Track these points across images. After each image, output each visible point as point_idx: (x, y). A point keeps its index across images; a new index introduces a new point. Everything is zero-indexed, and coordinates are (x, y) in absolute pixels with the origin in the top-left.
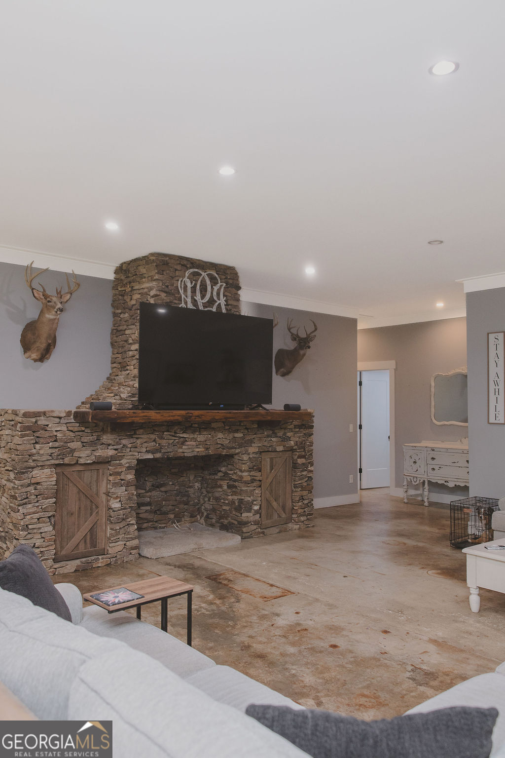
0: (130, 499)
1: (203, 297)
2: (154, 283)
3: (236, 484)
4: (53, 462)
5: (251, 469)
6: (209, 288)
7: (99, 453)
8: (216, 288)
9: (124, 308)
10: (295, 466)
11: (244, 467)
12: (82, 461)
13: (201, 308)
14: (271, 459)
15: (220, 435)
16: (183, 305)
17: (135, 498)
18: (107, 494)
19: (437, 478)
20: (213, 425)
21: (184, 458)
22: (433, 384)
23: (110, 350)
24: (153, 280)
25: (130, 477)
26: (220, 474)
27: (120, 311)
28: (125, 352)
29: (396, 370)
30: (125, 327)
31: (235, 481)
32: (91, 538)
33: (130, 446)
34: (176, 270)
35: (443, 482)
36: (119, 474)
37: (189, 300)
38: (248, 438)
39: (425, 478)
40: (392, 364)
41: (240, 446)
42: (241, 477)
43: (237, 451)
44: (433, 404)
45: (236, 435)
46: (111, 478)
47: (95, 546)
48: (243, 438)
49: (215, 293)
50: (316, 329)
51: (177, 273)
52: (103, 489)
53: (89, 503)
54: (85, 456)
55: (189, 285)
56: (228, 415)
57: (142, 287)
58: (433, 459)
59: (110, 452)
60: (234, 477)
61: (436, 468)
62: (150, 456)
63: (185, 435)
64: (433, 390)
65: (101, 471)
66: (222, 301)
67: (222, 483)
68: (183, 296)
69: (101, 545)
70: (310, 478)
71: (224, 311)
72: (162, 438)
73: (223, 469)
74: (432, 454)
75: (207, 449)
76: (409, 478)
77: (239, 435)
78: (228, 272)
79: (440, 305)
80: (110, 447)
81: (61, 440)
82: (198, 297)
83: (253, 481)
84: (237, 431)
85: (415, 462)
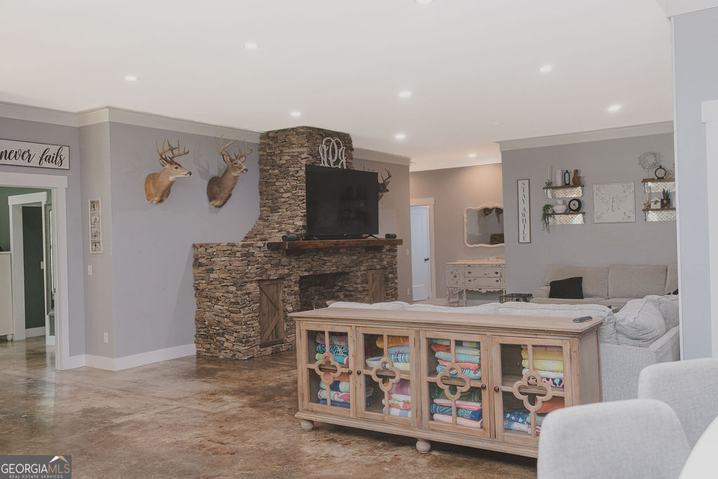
0: (297, 304)
1: (333, 157)
2: (305, 149)
3: (353, 293)
4: (257, 278)
5: (362, 282)
6: (336, 151)
7: (280, 272)
8: (340, 151)
9: (273, 166)
10: (387, 280)
11: (359, 281)
12: (271, 278)
13: (332, 166)
14: (373, 275)
15: (345, 258)
16: (322, 165)
17: (300, 303)
18: (283, 301)
19: (473, 286)
20: (341, 251)
21: (325, 274)
22: (465, 216)
23: (259, 197)
24: (302, 146)
25: (296, 289)
26: (336, 288)
27: (268, 168)
28: (276, 199)
29: (434, 205)
30: (275, 180)
31: (351, 291)
32: (276, 332)
33: (296, 266)
34: (317, 138)
35: (477, 290)
36: (290, 286)
37: (326, 161)
38: (361, 259)
39: (463, 287)
40: (432, 200)
41: (356, 265)
42: (357, 288)
43: (355, 269)
44: (466, 231)
45: (353, 258)
46: (286, 289)
47: (277, 338)
48: (357, 260)
49: (340, 155)
50: (390, 177)
51: (318, 141)
52: (281, 298)
53: (273, 307)
54: (273, 274)
55: (325, 150)
56: (359, 243)
57: (294, 151)
58: (469, 273)
59: (286, 271)
60: (351, 289)
61: (472, 279)
62: (307, 274)
63: (326, 258)
64: (465, 220)
65: (279, 285)
66: (344, 160)
67: (339, 294)
68: (322, 158)
69: (282, 336)
70: (396, 289)
71: (345, 167)
72: (313, 261)
73: (340, 284)
74: (469, 269)
75: (338, 268)
76: (450, 289)
77: (355, 257)
78: (346, 138)
79: (472, 155)
80: (286, 268)
81: (261, 263)
82: (330, 158)
83: (364, 291)
84: (353, 255)
85: (455, 276)
